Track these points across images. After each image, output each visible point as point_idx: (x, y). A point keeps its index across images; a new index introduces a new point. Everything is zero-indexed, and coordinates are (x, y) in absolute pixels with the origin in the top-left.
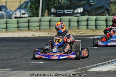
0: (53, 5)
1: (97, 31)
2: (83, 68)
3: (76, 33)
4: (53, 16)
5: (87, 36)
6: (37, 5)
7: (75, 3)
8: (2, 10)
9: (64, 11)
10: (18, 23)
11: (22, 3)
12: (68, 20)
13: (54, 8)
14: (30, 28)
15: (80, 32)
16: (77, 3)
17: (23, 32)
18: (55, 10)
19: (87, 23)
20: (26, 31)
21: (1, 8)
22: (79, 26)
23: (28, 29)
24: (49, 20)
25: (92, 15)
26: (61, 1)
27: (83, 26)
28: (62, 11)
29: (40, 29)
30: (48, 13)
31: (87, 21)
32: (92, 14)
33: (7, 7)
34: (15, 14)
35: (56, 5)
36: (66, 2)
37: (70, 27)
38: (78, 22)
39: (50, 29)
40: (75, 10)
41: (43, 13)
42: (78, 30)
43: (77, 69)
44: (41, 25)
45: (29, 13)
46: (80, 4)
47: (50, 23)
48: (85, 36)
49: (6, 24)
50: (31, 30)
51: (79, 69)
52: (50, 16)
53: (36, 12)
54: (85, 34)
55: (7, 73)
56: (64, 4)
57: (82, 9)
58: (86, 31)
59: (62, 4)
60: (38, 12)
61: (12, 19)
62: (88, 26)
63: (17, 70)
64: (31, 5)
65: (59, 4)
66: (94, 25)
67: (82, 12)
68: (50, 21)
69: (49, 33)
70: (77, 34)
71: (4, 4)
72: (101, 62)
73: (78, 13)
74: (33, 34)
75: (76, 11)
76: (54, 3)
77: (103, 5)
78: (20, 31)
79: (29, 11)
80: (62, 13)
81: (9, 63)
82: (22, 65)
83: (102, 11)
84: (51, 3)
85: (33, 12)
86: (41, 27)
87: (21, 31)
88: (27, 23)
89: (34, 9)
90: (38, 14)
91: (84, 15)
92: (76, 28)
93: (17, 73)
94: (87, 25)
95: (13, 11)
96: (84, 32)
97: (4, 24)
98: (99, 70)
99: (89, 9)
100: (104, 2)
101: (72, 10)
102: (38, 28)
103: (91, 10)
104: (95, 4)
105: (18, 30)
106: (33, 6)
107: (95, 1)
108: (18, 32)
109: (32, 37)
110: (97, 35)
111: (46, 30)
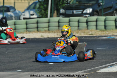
0: (62, 6)
1: (106, 31)
2: (92, 69)
3: (85, 33)
4: (62, 17)
5: (96, 37)
6: (45, 6)
7: (84, 3)
8: (11, 11)
9: (73, 12)
10: (26, 24)
11: (31, 4)
12: (77, 21)
13: (63, 8)
14: (38, 29)
15: (89, 32)
16: (86, 3)
17: (32, 33)
18: (64, 11)
19: (96, 23)
20: (34, 32)
21: (10, 9)
22: (88, 27)
23: (37, 30)
24: (57, 21)
25: (101, 16)
26: (70, 1)
27: (92, 27)
28: (71, 11)
29: (49, 30)
30: (57, 14)
31: (97, 21)
32: (101, 14)
33: (16, 7)
34: (24, 15)
35: (65, 5)
36: (75, 2)
37: (79, 28)
38: (87, 22)
39: (59, 30)
40: (84, 10)
41: (51, 14)
42: (87, 31)
43: (86, 70)
44: (50, 26)
45: (38, 14)
46: (89, 4)
47: (59, 24)
48: (94, 37)
49: (15, 25)
50: (40, 32)
51: (88, 70)
52: (59, 17)
53: (44, 13)
54: (94, 34)
55: (15, 75)
56: (73, 4)
57: (91, 10)
58: (95, 31)
59: (71, 4)
60: (47, 13)
61: (21, 20)
62: (98, 27)
63: (26, 72)
64: (40, 5)
65: (68, 5)
66: (103, 26)
67: (91, 12)
68: (59, 22)
69: (58, 34)
70: (87, 34)
71: (13, 5)
72: (111, 63)
73: (87, 14)
74: (42, 35)
75: (85, 12)
76: (63, 3)
77: (112, 6)
78: (28, 32)
79: (38, 12)
80: (71, 13)
81: (18, 65)
82: (31, 66)
83: (111, 11)
84: (60, 4)
85: (42, 13)
86: (50, 28)
87: (30, 32)
88: (36, 24)
89: (43, 10)
90: (47, 14)
91: (93, 15)
92: (85, 29)
93: (26, 75)
94: (96, 26)
95: (21, 12)
96: (93, 32)
97: (13, 25)
98: (109, 71)
99: (98, 9)
100: (113, 2)
101: (81, 11)
102: (47, 29)
103: (101, 10)
104: (104, 4)
105: (27, 31)
106: (42, 7)
107: (104, 1)
108: (27, 33)
109: (41, 38)
110: (106, 35)
111: (55, 31)
